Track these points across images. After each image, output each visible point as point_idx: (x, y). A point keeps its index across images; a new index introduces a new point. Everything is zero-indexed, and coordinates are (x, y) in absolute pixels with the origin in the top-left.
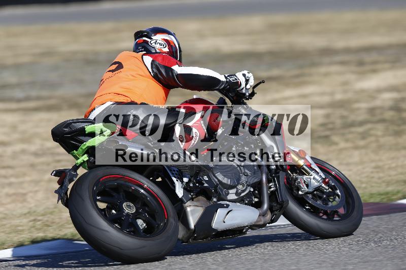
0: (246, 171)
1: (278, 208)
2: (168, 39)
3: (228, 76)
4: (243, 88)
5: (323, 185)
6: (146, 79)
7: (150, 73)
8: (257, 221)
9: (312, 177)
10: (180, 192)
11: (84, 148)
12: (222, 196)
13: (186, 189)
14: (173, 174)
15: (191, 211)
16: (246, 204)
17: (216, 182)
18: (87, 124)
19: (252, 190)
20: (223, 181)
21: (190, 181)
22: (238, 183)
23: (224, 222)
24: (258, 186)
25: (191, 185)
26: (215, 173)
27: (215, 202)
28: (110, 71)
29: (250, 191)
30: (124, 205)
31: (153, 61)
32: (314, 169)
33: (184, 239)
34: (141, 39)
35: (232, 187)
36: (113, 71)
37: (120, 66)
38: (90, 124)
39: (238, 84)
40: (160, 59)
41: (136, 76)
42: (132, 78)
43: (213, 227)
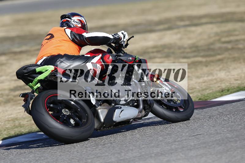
1: (148, 108)
2: (81, 19)
3: (114, 35)
4: (122, 41)
8: (138, 116)
10: (93, 102)
11: (36, 81)
12: (117, 103)
15: (101, 111)
16: (130, 106)
23: (120, 117)
27: (113, 106)
28: (46, 39)
30: (63, 111)
31: (71, 31)
33: (98, 128)
34: (65, 19)
36: (48, 39)
37: (52, 36)
39: (120, 39)
40: (75, 30)
43: (114, 120)
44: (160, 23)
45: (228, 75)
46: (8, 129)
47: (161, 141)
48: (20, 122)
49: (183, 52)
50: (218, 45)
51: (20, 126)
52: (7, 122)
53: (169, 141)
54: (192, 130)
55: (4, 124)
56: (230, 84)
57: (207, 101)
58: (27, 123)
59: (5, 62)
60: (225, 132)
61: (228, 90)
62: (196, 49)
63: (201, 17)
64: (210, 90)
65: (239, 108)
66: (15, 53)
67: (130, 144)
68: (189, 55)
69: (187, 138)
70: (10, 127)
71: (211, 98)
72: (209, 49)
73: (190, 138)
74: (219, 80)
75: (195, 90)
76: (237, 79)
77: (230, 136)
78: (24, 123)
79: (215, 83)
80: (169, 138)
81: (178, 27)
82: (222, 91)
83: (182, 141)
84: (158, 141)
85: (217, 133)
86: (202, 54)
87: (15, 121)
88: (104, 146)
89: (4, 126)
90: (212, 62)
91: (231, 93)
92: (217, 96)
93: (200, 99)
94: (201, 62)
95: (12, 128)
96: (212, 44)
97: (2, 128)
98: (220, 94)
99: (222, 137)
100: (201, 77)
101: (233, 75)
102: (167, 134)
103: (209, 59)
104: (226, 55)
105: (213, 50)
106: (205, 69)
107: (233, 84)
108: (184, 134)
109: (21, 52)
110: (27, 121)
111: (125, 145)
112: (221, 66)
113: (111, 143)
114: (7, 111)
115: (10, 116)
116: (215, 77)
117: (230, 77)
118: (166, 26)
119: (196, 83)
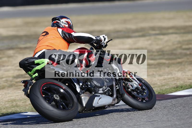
0: (106, 80)
1: (120, 97)
2: (68, 21)
5: (139, 86)
6: (60, 39)
7: (61, 36)
8: (112, 103)
9: (134, 83)
10: (78, 90)
11: (34, 70)
12: (96, 91)
13: (81, 88)
14: (75, 81)
15: (84, 98)
16: (107, 95)
17: (93, 85)
18: (35, 59)
19: (109, 89)
20: (97, 85)
21: (83, 85)
22: (104, 86)
23: (98, 103)
24: (111, 87)
25: (84, 86)
26: (93, 81)
27: (93, 94)
29: (108, 89)
30: (54, 95)
31: (62, 31)
32: (134, 79)
33: (80, 111)
34: (55, 21)
35: (100, 87)
36: (44, 36)
37: (47, 33)
38: (36, 59)
39: (101, 41)
40: (65, 30)
41: (55, 37)
42: (53, 38)
43: (93, 105)
44: (136, 31)
45: (183, 75)
46: (7, 108)
47: (124, 124)
48: (17, 103)
49: (152, 55)
50: (179, 51)
51: (17, 106)
52: (7, 102)
53: (131, 124)
54: (149, 117)
55: (4, 104)
56: (184, 82)
57: (164, 95)
58: (22, 104)
59: (12, 55)
60: (175, 120)
61: (182, 87)
62: (162, 53)
63: (168, 28)
64: (168, 86)
65: (188, 101)
66: (21, 49)
67: (99, 125)
68: (156, 57)
69: (144, 123)
70: (9, 106)
71: (167, 93)
72: (172, 54)
73: (147, 123)
74: (176, 78)
75: (156, 85)
76: (190, 78)
77: (178, 124)
78: (20, 104)
79: (172, 81)
80: (130, 122)
81: (150, 35)
82: (177, 88)
83: (140, 125)
84: (122, 124)
85: (168, 121)
86: (166, 57)
87: (13, 102)
88: (79, 126)
89: (4, 105)
90: (173, 64)
91: (184, 89)
92: (172, 91)
93: (159, 93)
94: (164, 64)
95: (10, 107)
96: (175, 50)
97: (3, 107)
98: (175, 90)
99: (172, 124)
100: (163, 75)
101: (188, 76)
102: (130, 119)
103: (171, 62)
104: (185, 59)
105: (175, 54)
106: (167, 70)
107: (186, 82)
108: (142, 120)
109: (26, 48)
110: (23, 103)
111: (96, 126)
112: (179, 68)
113: (85, 124)
114: (8, 94)
115: (10, 98)
116: (173, 76)
117: (185, 76)
118: (140, 34)
119: (158, 80)
